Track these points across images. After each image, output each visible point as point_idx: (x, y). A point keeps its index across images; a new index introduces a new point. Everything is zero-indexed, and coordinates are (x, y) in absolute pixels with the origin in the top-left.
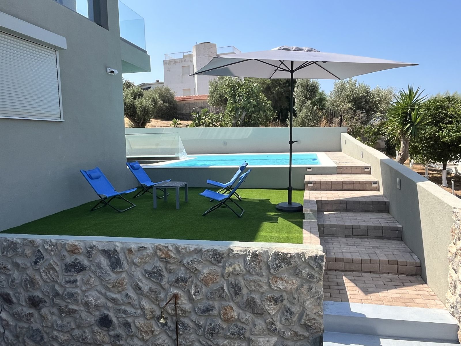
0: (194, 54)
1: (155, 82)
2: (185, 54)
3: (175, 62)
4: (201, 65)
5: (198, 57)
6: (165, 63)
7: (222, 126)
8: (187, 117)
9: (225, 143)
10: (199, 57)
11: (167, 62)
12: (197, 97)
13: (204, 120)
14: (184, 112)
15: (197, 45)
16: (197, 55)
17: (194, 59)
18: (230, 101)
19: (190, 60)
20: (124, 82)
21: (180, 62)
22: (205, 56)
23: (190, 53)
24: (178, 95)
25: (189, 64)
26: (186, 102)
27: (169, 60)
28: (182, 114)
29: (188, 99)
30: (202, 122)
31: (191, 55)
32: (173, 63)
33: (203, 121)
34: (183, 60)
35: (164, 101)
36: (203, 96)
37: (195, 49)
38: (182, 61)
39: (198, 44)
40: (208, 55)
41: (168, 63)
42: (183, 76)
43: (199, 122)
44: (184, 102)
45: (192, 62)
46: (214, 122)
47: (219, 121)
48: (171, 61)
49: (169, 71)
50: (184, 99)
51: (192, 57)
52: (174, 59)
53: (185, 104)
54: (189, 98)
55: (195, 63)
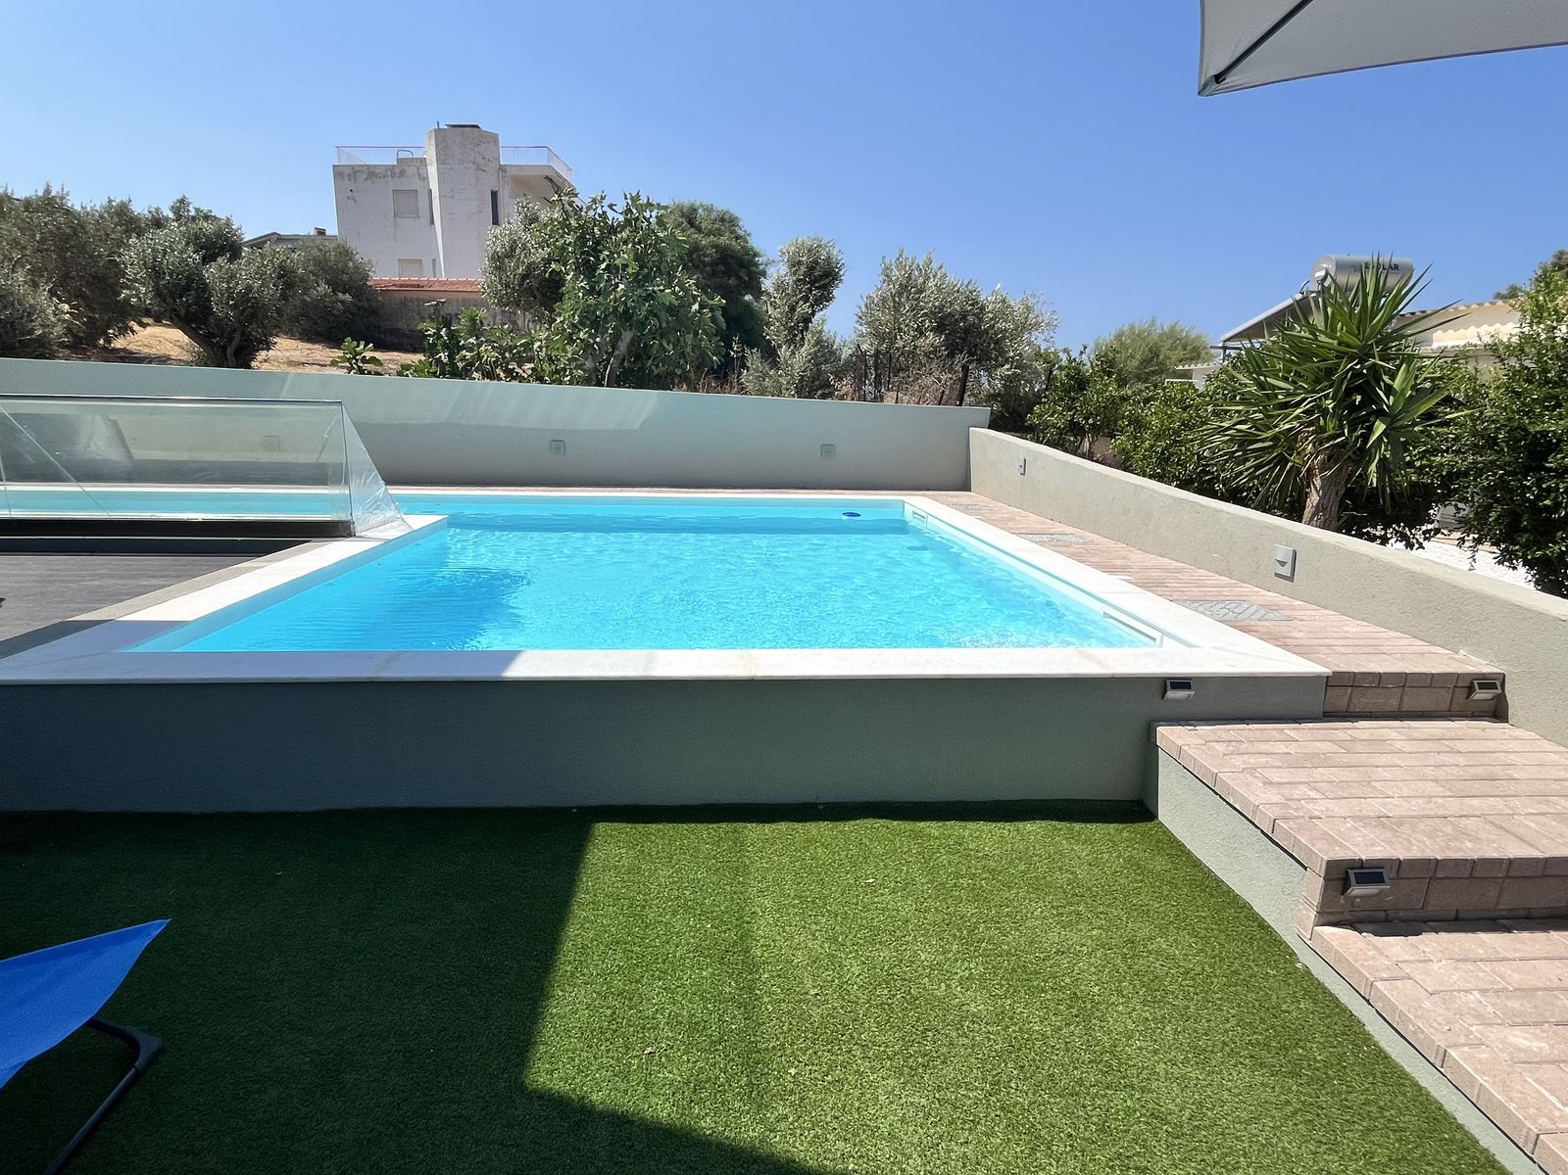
0: (431, 154)
1: (313, 232)
2: (403, 155)
3: (372, 173)
4: (452, 190)
5: (442, 166)
6: (339, 173)
7: (541, 380)
8: (411, 342)
9: (558, 444)
10: (446, 166)
11: (347, 171)
12: (444, 283)
13: (470, 350)
14: (402, 325)
15: (438, 131)
16: (440, 161)
17: (432, 170)
18: (574, 283)
19: (419, 174)
20: (193, 213)
21: (385, 176)
22: (466, 165)
23: (417, 154)
24: (384, 272)
25: (416, 184)
26: (408, 295)
27: (352, 167)
28: (395, 332)
29: (413, 286)
30: (464, 358)
31: (423, 161)
32: (365, 176)
33: (469, 355)
34: (397, 171)
35: (337, 286)
36: (462, 282)
37: (433, 141)
38: (393, 175)
39: (443, 126)
40: (474, 163)
41: (349, 175)
42: (398, 220)
43: (451, 357)
44: (401, 295)
45: (425, 179)
46: (513, 359)
47: (530, 360)
48: (356, 169)
49: (354, 199)
50: (401, 286)
51: (426, 165)
52: (369, 166)
53: (404, 303)
54: (419, 286)
55: (434, 185)
